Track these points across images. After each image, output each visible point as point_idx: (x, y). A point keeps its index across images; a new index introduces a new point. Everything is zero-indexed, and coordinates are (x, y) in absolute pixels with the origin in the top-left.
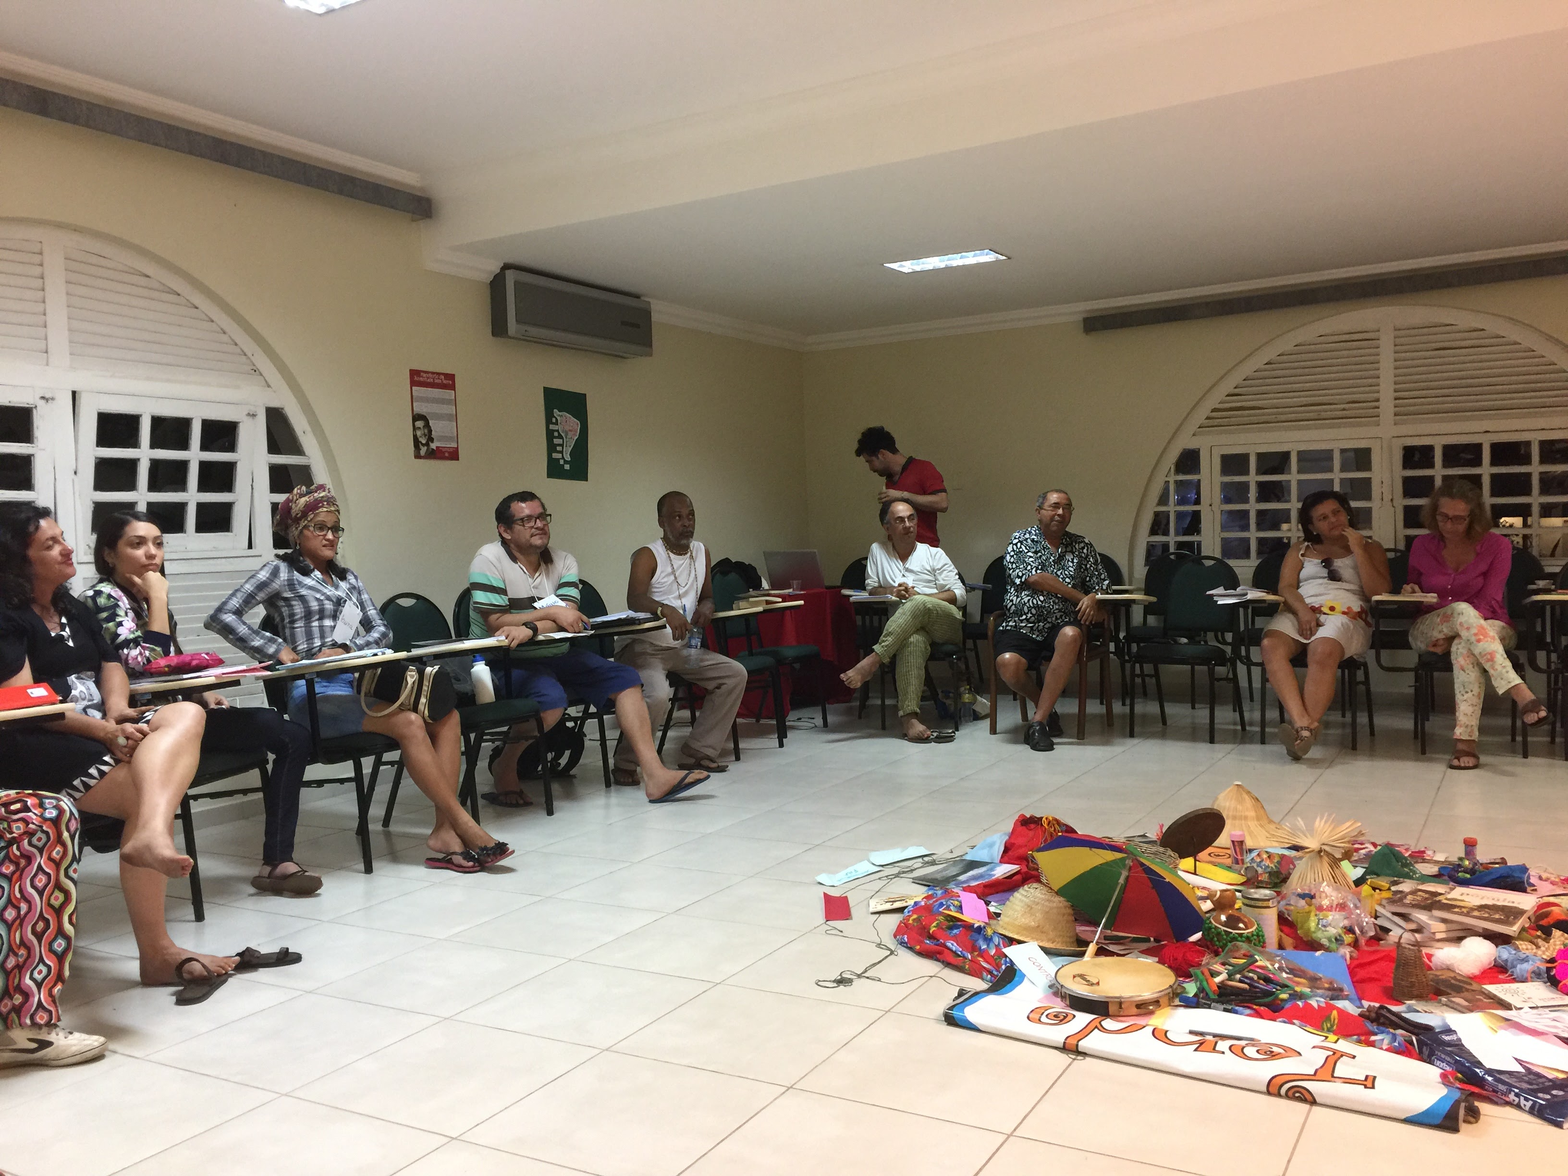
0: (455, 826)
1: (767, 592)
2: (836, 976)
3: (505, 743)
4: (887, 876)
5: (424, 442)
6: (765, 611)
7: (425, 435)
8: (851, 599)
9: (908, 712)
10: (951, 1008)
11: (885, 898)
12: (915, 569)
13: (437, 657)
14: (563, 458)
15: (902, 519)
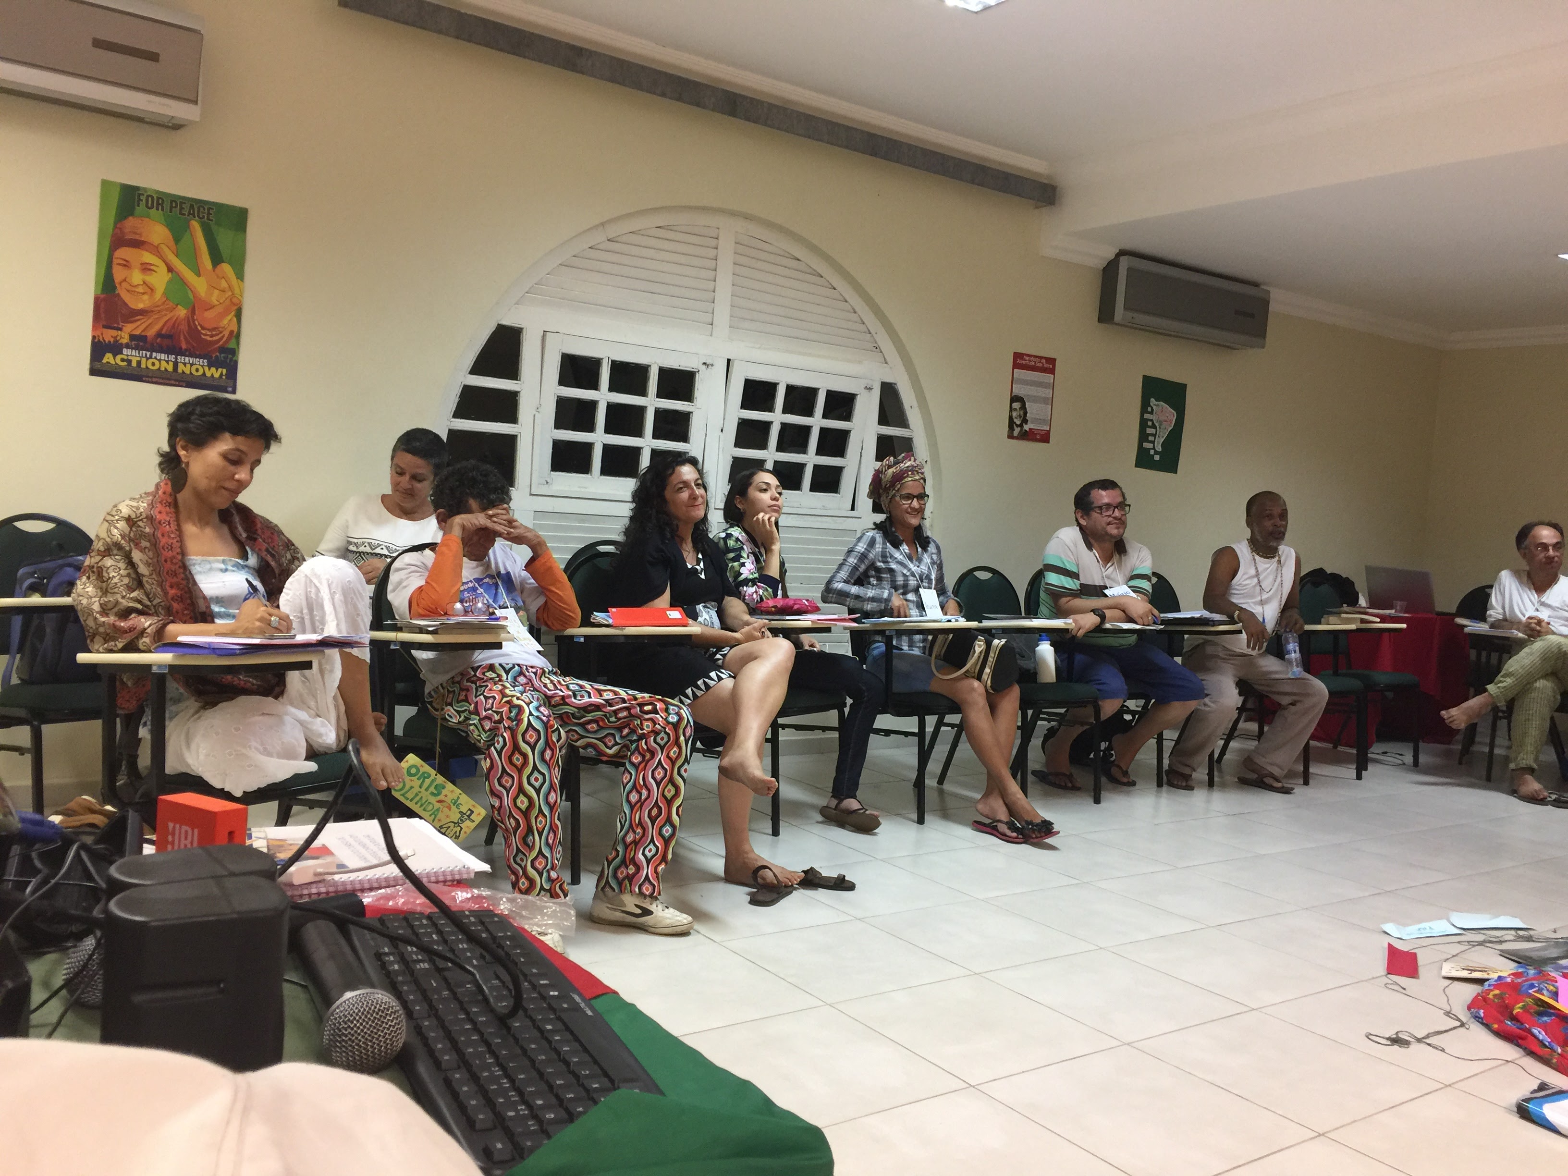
0: (1004, 795)
1: (1362, 610)
2: (1391, 1033)
3: (1060, 724)
4: (1468, 942)
5: (1018, 422)
6: (1358, 630)
7: (1020, 417)
8: (1466, 630)
9: (1522, 766)
10: (1527, 1100)
11: (1463, 965)
12: (1555, 604)
13: (1005, 631)
14: (1154, 448)
15: (1545, 547)
